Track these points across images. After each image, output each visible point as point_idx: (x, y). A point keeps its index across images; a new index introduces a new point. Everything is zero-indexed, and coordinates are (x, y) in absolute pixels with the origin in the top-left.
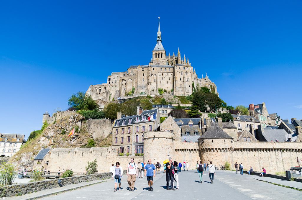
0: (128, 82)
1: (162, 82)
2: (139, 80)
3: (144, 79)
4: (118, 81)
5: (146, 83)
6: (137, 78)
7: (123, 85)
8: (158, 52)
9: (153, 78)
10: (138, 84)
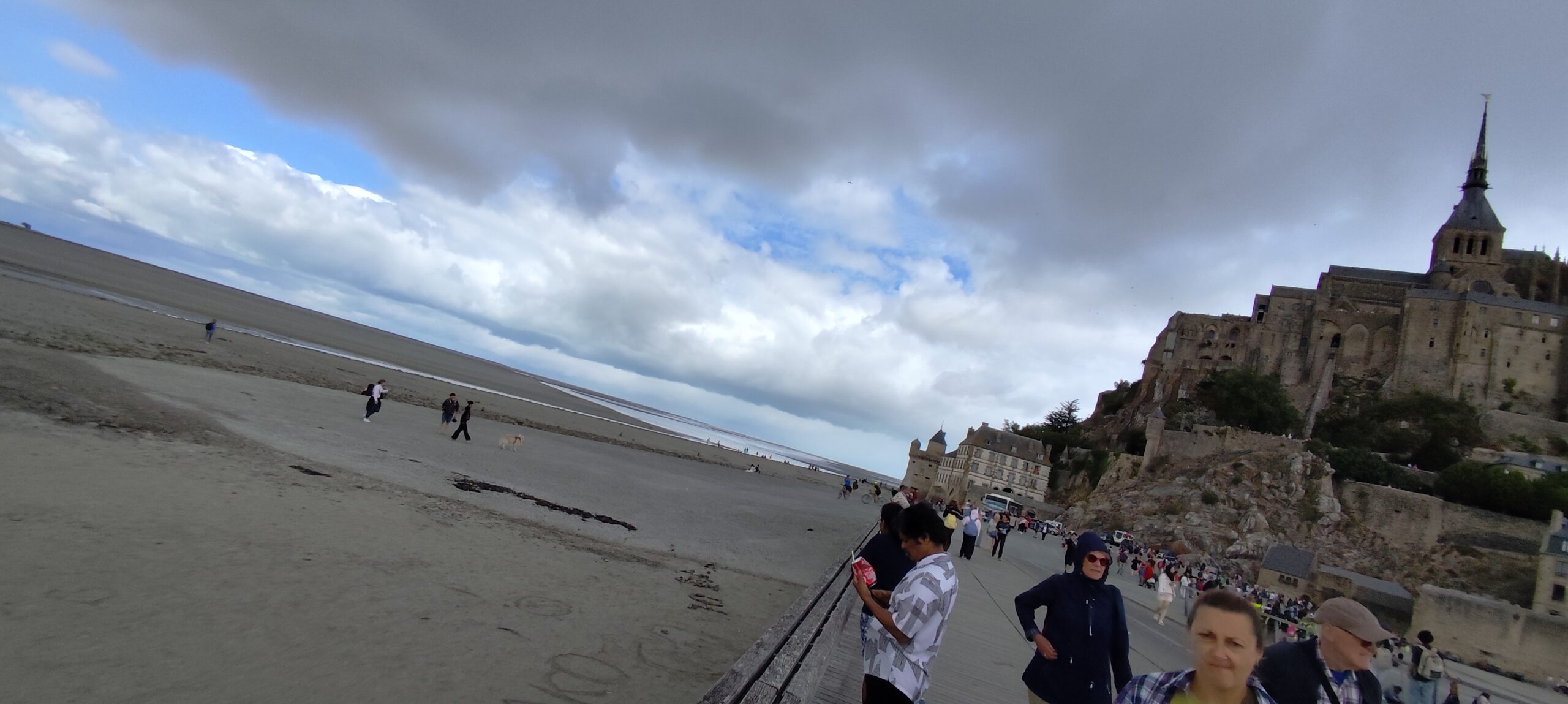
0: (1347, 333)
1: (1512, 361)
2: (1411, 338)
3: (1436, 339)
4: (1296, 320)
5: (1445, 355)
6: (1406, 331)
7: (1321, 338)
8: (1468, 233)
9: (1476, 342)
10: (1406, 353)
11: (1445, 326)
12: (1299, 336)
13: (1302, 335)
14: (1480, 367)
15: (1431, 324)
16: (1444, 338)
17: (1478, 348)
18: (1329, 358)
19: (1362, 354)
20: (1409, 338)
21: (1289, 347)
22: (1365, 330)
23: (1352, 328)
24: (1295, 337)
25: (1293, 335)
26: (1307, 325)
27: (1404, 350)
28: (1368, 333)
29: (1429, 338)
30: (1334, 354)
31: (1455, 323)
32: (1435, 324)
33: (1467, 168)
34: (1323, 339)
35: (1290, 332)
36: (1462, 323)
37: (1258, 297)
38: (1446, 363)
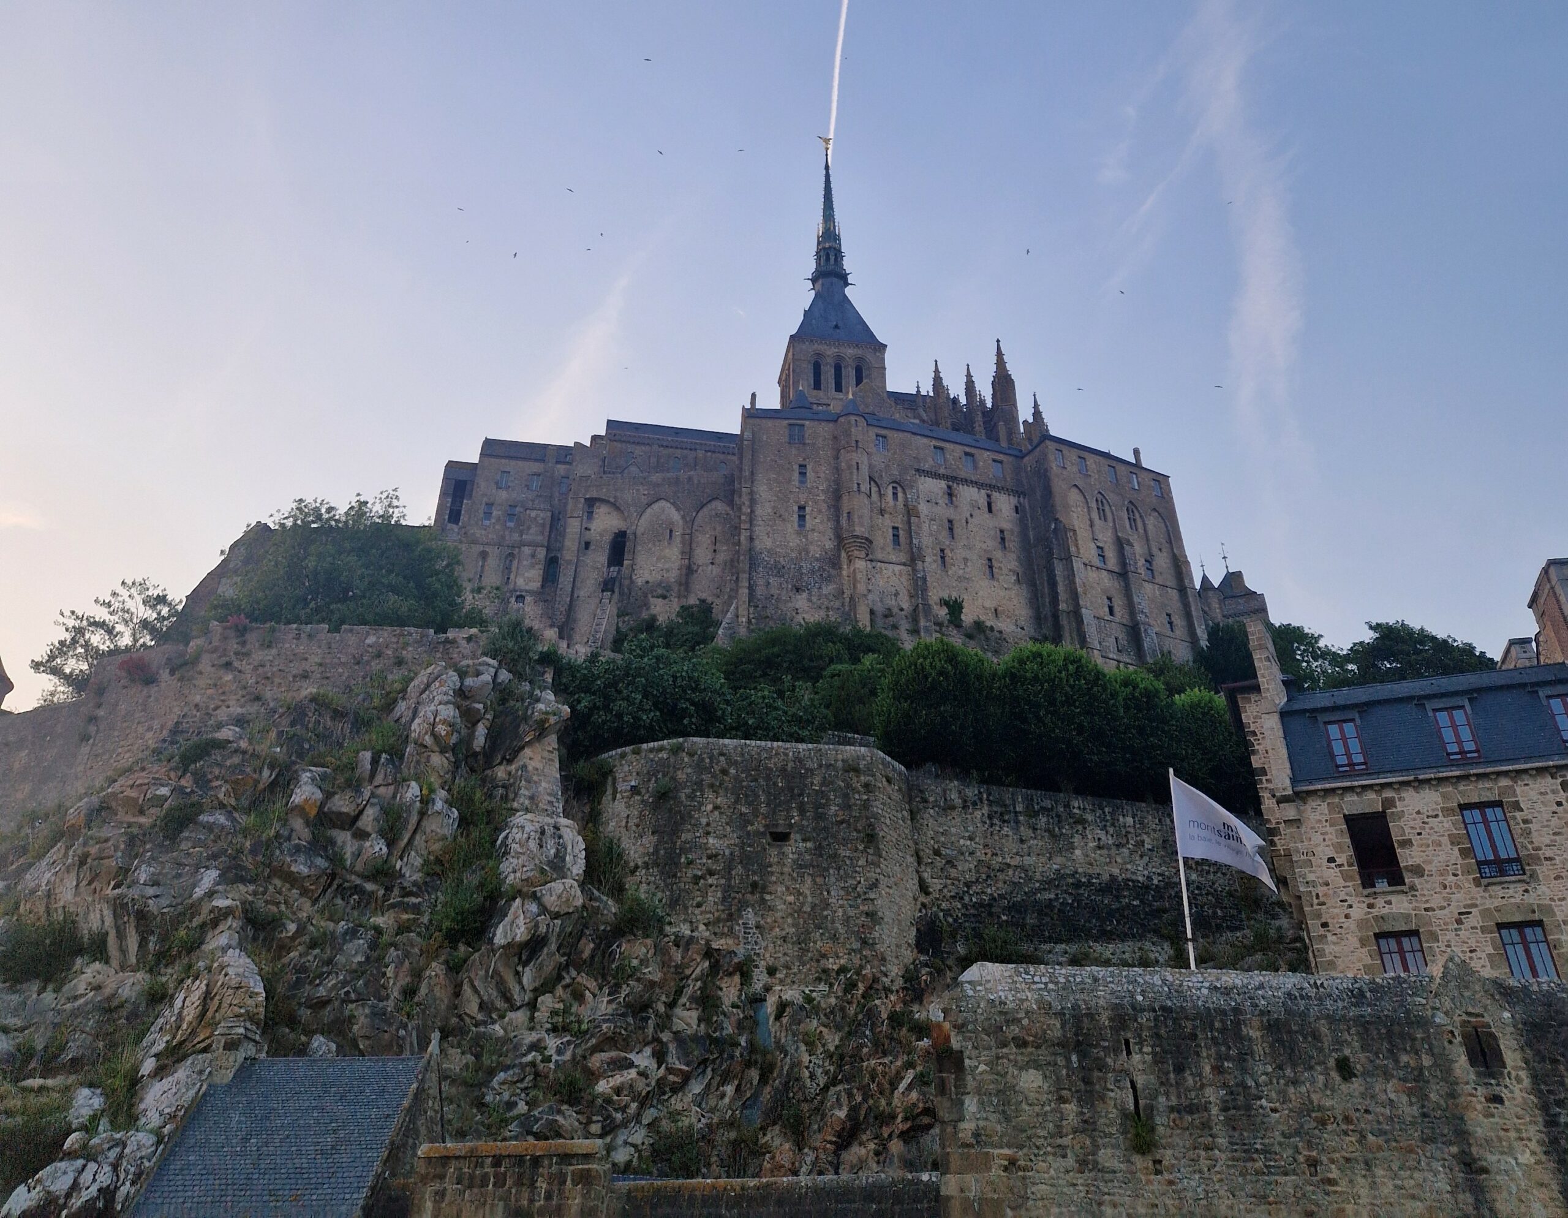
0: (639, 526)
1: (947, 552)
2: (763, 511)
3: (808, 509)
4: (533, 514)
5: (829, 545)
6: (752, 493)
7: (587, 545)
8: (830, 351)
9: (882, 512)
10: (758, 545)
11: (819, 477)
12: (542, 553)
13: (548, 549)
14: (897, 568)
15: (796, 476)
16: (824, 507)
17: (887, 522)
18: (603, 591)
19: (673, 576)
20: (759, 511)
21: (520, 582)
22: (676, 516)
23: (649, 510)
24: (533, 556)
25: (527, 550)
26: (556, 523)
27: (751, 539)
28: (681, 522)
29: (796, 508)
30: (613, 580)
31: (837, 470)
32: (803, 474)
33: (814, 248)
34: (592, 547)
35: (523, 544)
36: (849, 467)
37: (451, 466)
38: (835, 564)
